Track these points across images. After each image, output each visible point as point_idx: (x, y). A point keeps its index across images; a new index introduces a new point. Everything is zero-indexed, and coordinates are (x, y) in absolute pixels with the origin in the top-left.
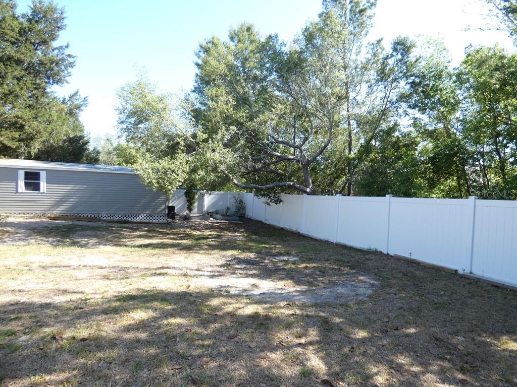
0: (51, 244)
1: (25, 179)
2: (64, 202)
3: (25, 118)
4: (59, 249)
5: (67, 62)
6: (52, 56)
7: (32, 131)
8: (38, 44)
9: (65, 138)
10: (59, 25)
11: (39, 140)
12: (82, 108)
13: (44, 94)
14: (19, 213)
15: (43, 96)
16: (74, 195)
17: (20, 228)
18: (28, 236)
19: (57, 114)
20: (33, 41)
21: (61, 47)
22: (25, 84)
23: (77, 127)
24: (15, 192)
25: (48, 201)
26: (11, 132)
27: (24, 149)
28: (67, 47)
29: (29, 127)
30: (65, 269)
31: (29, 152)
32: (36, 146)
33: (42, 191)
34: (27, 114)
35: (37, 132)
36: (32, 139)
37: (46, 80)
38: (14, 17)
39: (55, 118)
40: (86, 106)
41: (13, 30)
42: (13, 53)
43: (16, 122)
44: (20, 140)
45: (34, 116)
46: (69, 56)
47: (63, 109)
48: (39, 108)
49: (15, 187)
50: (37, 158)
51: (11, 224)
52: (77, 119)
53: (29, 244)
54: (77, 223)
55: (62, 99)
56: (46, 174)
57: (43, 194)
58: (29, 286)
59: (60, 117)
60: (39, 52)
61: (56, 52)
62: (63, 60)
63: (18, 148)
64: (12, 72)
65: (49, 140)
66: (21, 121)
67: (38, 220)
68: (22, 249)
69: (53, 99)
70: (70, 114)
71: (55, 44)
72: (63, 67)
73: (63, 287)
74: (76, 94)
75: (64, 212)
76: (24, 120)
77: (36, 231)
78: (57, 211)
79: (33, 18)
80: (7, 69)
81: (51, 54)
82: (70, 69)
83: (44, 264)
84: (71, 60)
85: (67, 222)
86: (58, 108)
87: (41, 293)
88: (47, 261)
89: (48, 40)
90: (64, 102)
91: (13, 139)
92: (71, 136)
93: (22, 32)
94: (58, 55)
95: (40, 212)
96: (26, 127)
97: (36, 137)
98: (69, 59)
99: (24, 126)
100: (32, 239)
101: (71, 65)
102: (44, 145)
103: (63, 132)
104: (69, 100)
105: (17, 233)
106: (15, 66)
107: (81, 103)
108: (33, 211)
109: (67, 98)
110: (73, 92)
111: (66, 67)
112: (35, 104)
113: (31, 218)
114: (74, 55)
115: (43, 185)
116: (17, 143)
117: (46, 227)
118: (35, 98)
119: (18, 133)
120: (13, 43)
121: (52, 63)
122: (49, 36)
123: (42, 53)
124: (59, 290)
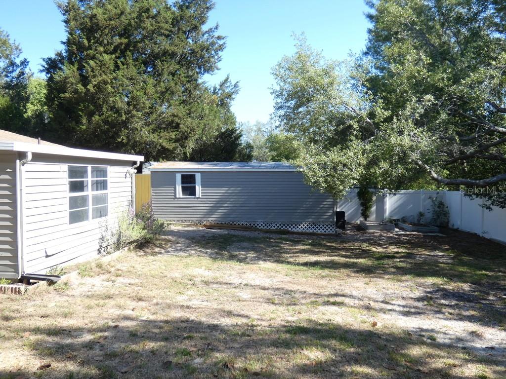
0: (210, 256)
1: (183, 183)
2: (218, 208)
3: (180, 115)
4: (219, 264)
5: (216, 45)
6: (202, 42)
7: (186, 129)
8: (189, 31)
9: (217, 133)
10: (208, 5)
11: (193, 138)
12: (233, 96)
13: (197, 87)
14: (178, 221)
15: (195, 88)
16: (228, 200)
17: (180, 237)
18: (188, 247)
19: (208, 107)
20: (184, 29)
21: (211, 29)
22: (179, 78)
23: (229, 119)
24: (173, 197)
25: (204, 207)
26: (168, 132)
27: (180, 150)
28: (216, 28)
29: (184, 125)
30: (225, 286)
31: (185, 153)
32: (191, 145)
33: (197, 196)
34: (182, 111)
35: (191, 130)
36: (186, 138)
37: (197, 70)
38: (168, 8)
39: (207, 112)
40: (237, 93)
41: (167, 22)
42: (168, 48)
43: (172, 121)
44: (176, 141)
45: (188, 112)
46: (219, 38)
47: (214, 100)
48: (192, 103)
49: (173, 192)
50: (192, 159)
51: (172, 233)
52: (228, 110)
53: (190, 255)
54: (233, 232)
55: (212, 89)
56: (201, 176)
57: (199, 200)
58: (195, 303)
59: (212, 110)
60: (190, 41)
61: (206, 36)
62: (213, 44)
63: (175, 149)
64: (168, 67)
65: (202, 137)
66: (176, 120)
67: (195, 228)
68: (185, 260)
69: (204, 91)
70: (222, 105)
71: (205, 28)
72: (213, 52)
73: (228, 307)
74: (226, 80)
75: (219, 219)
76: (180, 118)
77: (194, 241)
78: (213, 219)
79: (184, 4)
80: (163, 65)
81: (201, 40)
82: (220, 53)
83: (206, 279)
84: (221, 42)
85: (222, 230)
86: (210, 99)
87: (207, 313)
88: (209, 275)
89: (198, 25)
90: (215, 93)
91: (170, 140)
92: (223, 130)
93: (175, 22)
94: (208, 39)
95: (196, 219)
96: (181, 126)
97: (190, 135)
98: (219, 41)
99: (179, 124)
100: (191, 250)
101: (221, 48)
102: (197, 143)
103: (217, 126)
104: (219, 89)
105: (178, 243)
106: (169, 60)
107: (232, 91)
108: (189, 219)
109: (218, 87)
110: (224, 78)
111: (216, 51)
112: (188, 99)
113: (188, 226)
114: (224, 36)
115: (199, 189)
116: (174, 144)
117: (204, 236)
118: (188, 92)
119: (174, 133)
120: (167, 36)
121: (202, 50)
122: (199, 20)
123: (193, 41)
124: (224, 311)
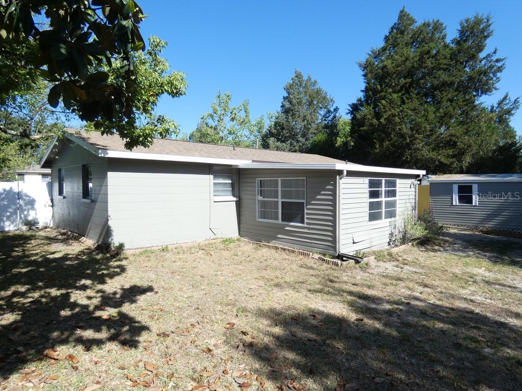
0: (490, 258)
1: (459, 193)
2: (497, 216)
3: (458, 134)
4: (500, 267)
5: (495, 68)
6: (480, 68)
7: (463, 146)
8: (466, 61)
9: (495, 148)
10: (486, 34)
11: (469, 154)
12: (513, 112)
13: (474, 107)
14: (454, 225)
15: (473, 110)
16: (507, 209)
17: (457, 239)
18: (465, 248)
19: (486, 124)
20: (462, 60)
21: (489, 55)
22: (457, 103)
23: (510, 133)
24: (450, 204)
25: (481, 214)
26: (446, 150)
27: (457, 164)
28: (495, 52)
29: (461, 142)
30: (509, 289)
31: (461, 167)
32: (467, 160)
33: (474, 204)
34: (459, 130)
35: (468, 146)
36: (463, 154)
37: (474, 93)
38: (446, 46)
39: (484, 129)
40: (518, 108)
41: (445, 58)
42: (446, 79)
43: (450, 140)
44: (453, 156)
45: (465, 131)
46: (498, 61)
47: (491, 118)
48: (469, 122)
49: (450, 200)
50: (468, 171)
51: (449, 235)
52: (507, 126)
53: (469, 256)
54: (512, 239)
55: (490, 108)
56: (478, 186)
57: (475, 207)
58: (478, 298)
59: (489, 127)
60: (467, 69)
61: (483, 62)
62: (491, 67)
63: (452, 163)
64: (446, 95)
65: (479, 152)
66: (454, 139)
67: (471, 233)
68: (464, 260)
69: (481, 111)
70: (500, 122)
71: (482, 55)
72: (491, 75)
73: (514, 309)
74: (505, 98)
75: (497, 226)
76: (457, 137)
77: (471, 243)
78: (490, 225)
79: (461, 39)
80: (442, 95)
81: (478, 67)
82: (499, 75)
83: (487, 279)
84: (499, 64)
85: (500, 237)
86: (487, 118)
88: (490, 276)
89: (475, 54)
90: (492, 111)
91: (448, 156)
92: (501, 144)
93: (454, 56)
94: (485, 64)
95: (474, 224)
96: (458, 144)
97: (467, 151)
98: (497, 64)
99: (457, 142)
100: (470, 251)
101: (500, 69)
102: (473, 158)
103: (495, 141)
104: (498, 107)
105: (455, 244)
106: (448, 89)
107: (512, 107)
108: (466, 224)
109: (496, 105)
110: (502, 97)
111: (494, 74)
112: (465, 120)
113: (464, 230)
114: (502, 58)
115: (475, 199)
116: (451, 159)
117: (481, 241)
118: (465, 113)
119: (452, 150)
120: (445, 70)
121: (480, 75)
122: (476, 50)
123: (470, 69)
124: (511, 312)
